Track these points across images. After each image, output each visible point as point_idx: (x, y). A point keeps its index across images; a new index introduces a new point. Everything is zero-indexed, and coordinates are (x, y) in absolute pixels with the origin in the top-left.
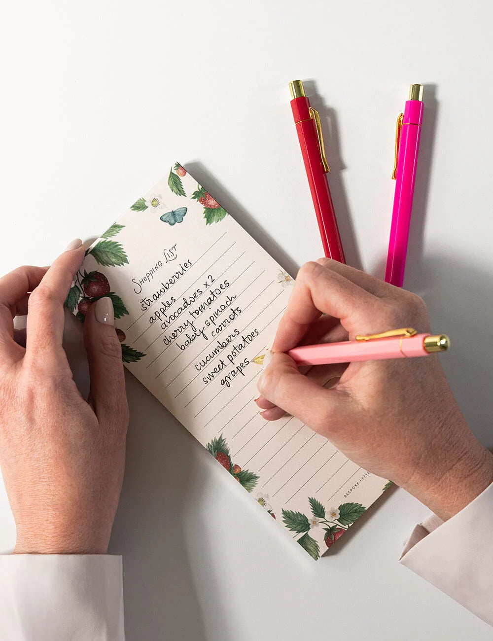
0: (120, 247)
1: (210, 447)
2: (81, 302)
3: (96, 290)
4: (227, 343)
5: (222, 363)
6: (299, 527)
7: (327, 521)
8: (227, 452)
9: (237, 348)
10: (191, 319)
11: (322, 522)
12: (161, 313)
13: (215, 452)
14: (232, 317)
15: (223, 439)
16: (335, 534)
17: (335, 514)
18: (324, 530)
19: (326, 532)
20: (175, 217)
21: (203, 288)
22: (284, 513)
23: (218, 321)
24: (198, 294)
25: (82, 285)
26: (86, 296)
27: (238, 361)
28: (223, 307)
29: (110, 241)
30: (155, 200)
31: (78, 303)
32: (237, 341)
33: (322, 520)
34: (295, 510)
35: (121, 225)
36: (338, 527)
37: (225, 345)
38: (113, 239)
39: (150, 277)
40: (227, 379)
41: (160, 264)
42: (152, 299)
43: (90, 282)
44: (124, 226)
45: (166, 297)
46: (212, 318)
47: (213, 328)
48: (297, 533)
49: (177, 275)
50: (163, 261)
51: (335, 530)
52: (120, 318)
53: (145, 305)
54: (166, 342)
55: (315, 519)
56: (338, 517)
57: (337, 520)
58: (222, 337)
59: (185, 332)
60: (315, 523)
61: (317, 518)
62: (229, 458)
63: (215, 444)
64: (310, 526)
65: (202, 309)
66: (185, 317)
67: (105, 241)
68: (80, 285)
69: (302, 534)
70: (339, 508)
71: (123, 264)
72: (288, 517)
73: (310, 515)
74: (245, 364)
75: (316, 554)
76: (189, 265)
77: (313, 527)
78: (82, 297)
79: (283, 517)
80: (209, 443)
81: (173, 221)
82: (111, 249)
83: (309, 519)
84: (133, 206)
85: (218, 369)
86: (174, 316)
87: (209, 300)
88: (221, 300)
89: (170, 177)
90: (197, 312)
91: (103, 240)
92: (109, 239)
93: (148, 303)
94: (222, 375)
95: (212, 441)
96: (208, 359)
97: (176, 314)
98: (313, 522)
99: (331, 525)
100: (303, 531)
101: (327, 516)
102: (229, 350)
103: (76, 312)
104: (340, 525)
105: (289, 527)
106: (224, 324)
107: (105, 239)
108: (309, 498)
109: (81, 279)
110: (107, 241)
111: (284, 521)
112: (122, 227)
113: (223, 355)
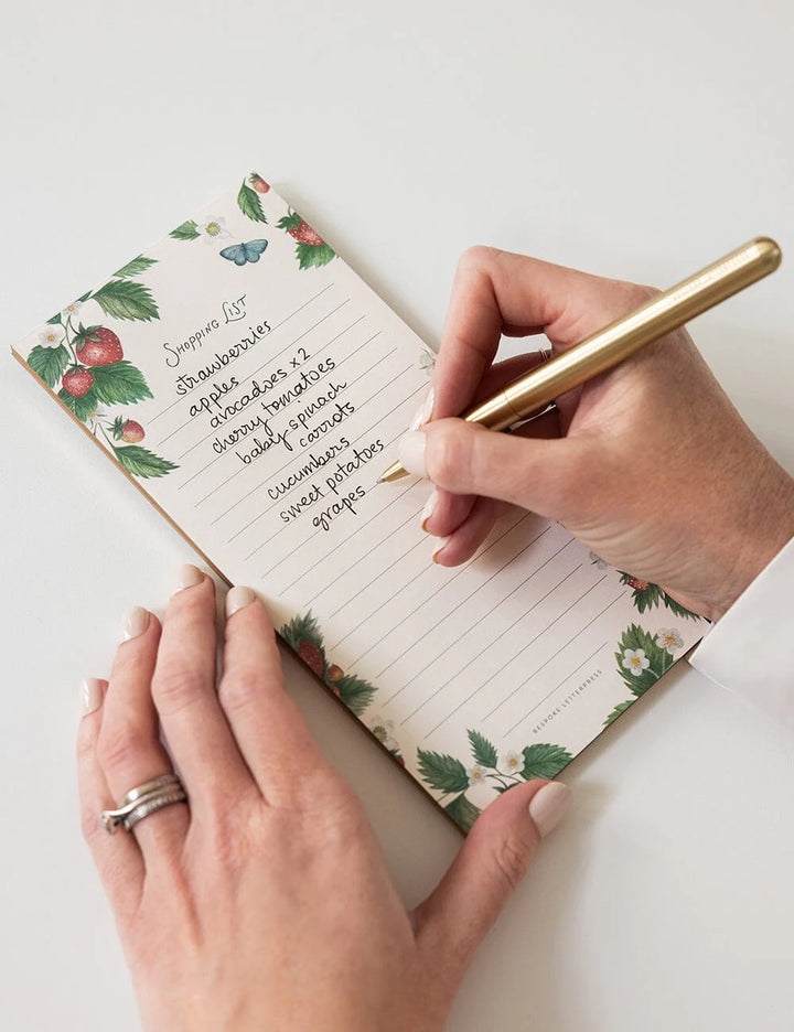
0: (147, 292)
1: (287, 632)
2: (68, 372)
3: (98, 355)
4: (326, 458)
5: (317, 490)
6: (448, 783)
7: (501, 775)
8: (319, 641)
9: (345, 469)
10: (264, 415)
11: (492, 776)
12: (211, 402)
13: (296, 640)
14: (337, 418)
15: (312, 618)
17: (516, 763)
18: (494, 790)
20: (245, 254)
21: (288, 368)
22: (421, 754)
23: (313, 423)
24: (278, 376)
25: (74, 347)
26: (79, 364)
27: (345, 489)
28: (322, 401)
29: (129, 282)
30: (212, 224)
32: (346, 457)
33: (491, 771)
34: (442, 751)
35: (151, 258)
37: (322, 462)
38: (135, 279)
39: (196, 343)
40: (325, 517)
41: (215, 325)
42: (197, 378)
43: (88, 342)
44: (156, 261)
45: (221, 377)
46: (301, 417)
47: (302, 432)
48: (444, 792)
49: (244, 345)
50: (221, 320)
52: (136, 402)
53: (184, 386)
54: (218, 448)
55: (479, 769)
56: (521, 767)
57: (520, 773)
58: (319, 449)
59: (251, 435)
60: (478, 776)
61: (483, 767)
62: (322, 652)
63: (297, 626)
64: (469, 782)
65: (285, 400)
66: (254, 410)
67: (121, 281)
68: (70, 346)
69: (453, 796)
70: (523, 753)
71: (149, 320)
72: (428, 763)
73: (469, 762)
74: (357, 496)
76: (266, 329)
77: (474, 784)
78: (71, 365)
79: (420, 763)
80: (285, 625)
81: (241, 260)
82: (129, 294)
83: (466, 768)
84: (175, 232)
85: (309, 500)
86: (235, 409)
87: (298, 388)
88: (319, 389)
89: (241, 192)
90: (276, 405)
91: (117, 279)
92: (128, 279)
93: (188, 382)
94: (317, 509)
95: (292, 620)
96: (292, 482)
97: (239, 406)
98: (475, 774)
99: (508, 782)
100: (456, 790)
101: (501, 765)
102: (330, 470)
103: (57, 388)
105: (430, 782)
106: (323, 428)
107: (120, 278)
108: (469, 731)
109: (72, 337)
110: (125, 281)
111: (419, 770)
112: (153, 261)
113: (319, 477)
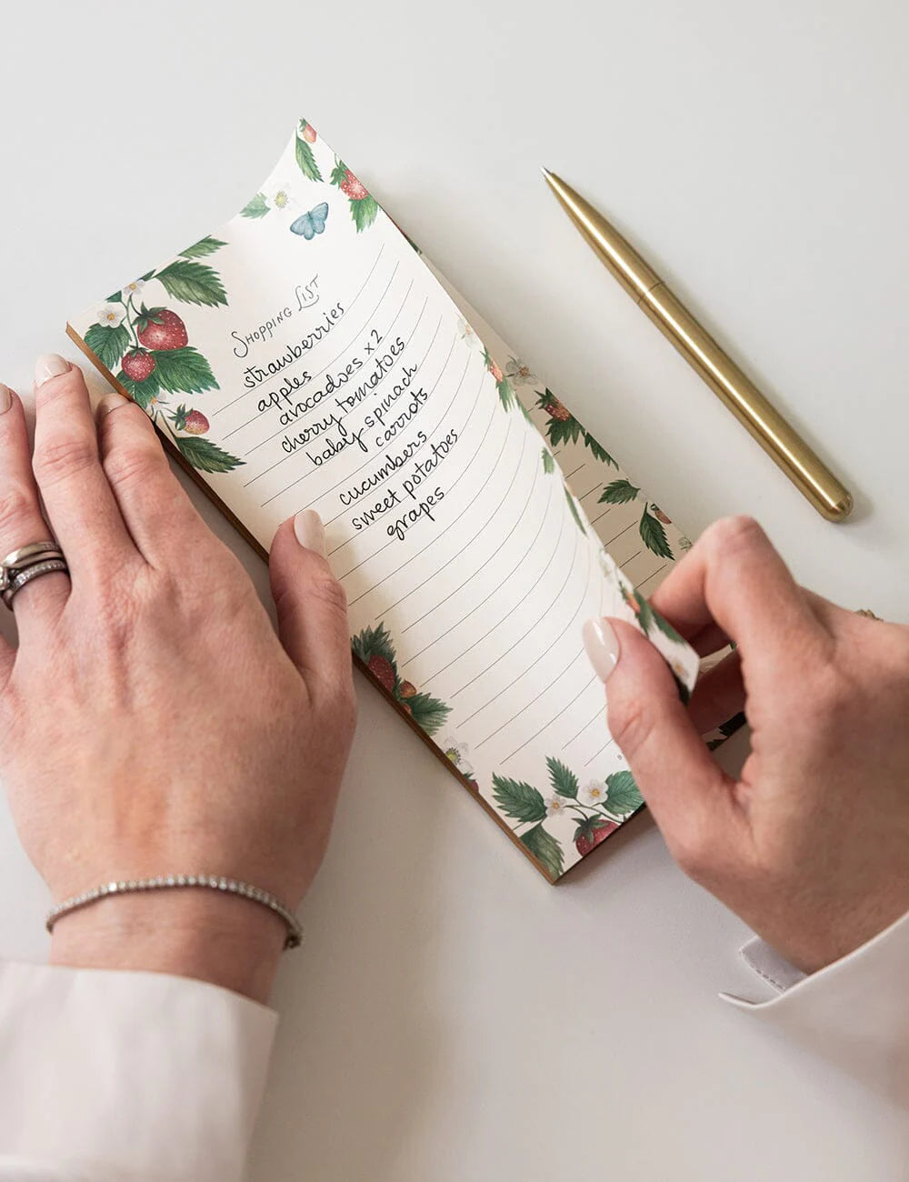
0: (215, 275)
1: (357, 644)
2: (128, 354)
3: (161, 339)
4: (403, 458)
5: (393, 496)
6: (525, 812)
7: (581, 805)
8: (391, 655)
9: (423, 469)
10: (338, 413)
11: (572, 807)
12: (281, 397)
13: (366, 653)
14: (413, 408)
15: (384, 631)
16: (595, 832)
17: (598, 793)
18: (575, 822)
19: (579, 826)
20: (312, 224)
21: (363, 356)
22: (497, 781)
23: (389, 418)
24: (354, 367)
25: (135, 327)
26: (140, 346)
27: (423, 492)
28: (398, 390)
29: (197, 264)
30: (280, 194)
31: (122, 353)
32: (424, 454)
33: (571, 801)
34: (519, 779)
35: (221, 240)
36: (602, 817)
37: (399, 462)
38: (203, 261)
39: (267, 334)
40: (400, 525)
41: (287, 313)
42: (267, 371)
43: (150, 324)
44: (225, 244)
45: (294, 371)
46: (378, 412)
47: (379, 430)
48: (520, 821)
49: (317, 333)
50: (294, 307)
51: (597, 824)
52: (200, 392)
53: (252, 379)
54: (288, 447)
55: (557, 799)
56: (604, 798)
57: (603, 804)
58: (396, 448)
59: (324, 435)
60: (556, 806)
61: (562, 798)
62: (394, 667)
63: (368, 639)
64: (547, 812)
65: (360, 395)
66: (327, 408)
67: (186, 262)
68: (131, 326)
69: (529, 826)
70: (607, 782)
71: (217, 305)
72: (503, 789)
73: (547, 791)
74: (435, 498)
75: (557, 866)
76: (339, 312)
77: (552, 814)
78: (131, 347)
79: (495, 789)
80: (355, 636)
81: (309, 232)
82: (196, 276)
83: (544, 798)
84: (245, 210)
85: (383, 507)
86: (307, 406)
87: (374, 378)
88: (393, 377)
89: (297, 147)
90: (350, 401)
91: (183, 259)
92: (195, 260)
93: (257, 375)
94: (391, 517)
95: (362, 631)
96: (366, 486)
97: (311, 403)
98: (554, 804)
99: (590, 814)
100: (532, 820)
101: (582, 796)
102: (408, 470)
103: (116, 370)
104: (607, 815)
105: (505, 810)
106: (400, 422)
107: (187, 259)
108: (548, 759)
109: (134, 316)
110: (191, 262)
111: (494, 796)
112: (222, 244)
113: (395, 480)
